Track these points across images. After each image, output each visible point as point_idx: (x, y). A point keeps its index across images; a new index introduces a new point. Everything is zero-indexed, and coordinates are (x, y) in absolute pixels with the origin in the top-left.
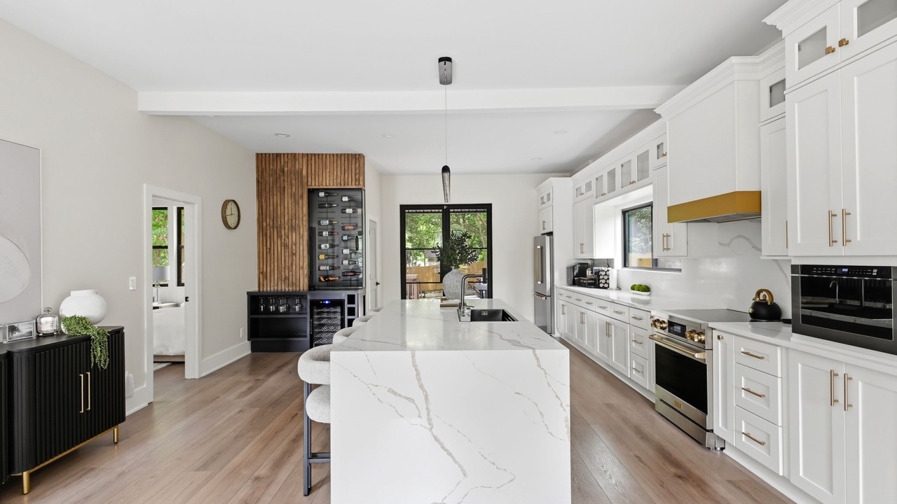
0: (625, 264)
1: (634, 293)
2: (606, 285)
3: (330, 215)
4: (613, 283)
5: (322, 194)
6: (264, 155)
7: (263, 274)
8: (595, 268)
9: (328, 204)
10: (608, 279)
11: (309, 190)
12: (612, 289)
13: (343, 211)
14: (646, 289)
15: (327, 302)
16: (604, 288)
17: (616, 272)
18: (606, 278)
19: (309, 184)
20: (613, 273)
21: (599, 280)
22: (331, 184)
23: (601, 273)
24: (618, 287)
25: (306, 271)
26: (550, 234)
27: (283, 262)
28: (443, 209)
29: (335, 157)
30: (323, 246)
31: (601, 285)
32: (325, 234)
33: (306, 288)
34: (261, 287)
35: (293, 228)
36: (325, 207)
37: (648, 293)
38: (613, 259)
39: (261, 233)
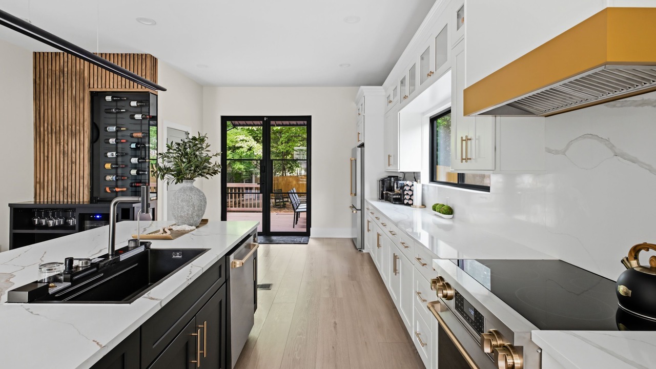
0: (433, 178)
1: (436, 215)
2: (410, 202)
3: (119, 121)
4: (417, 199)
5: (109, 98)
6: (42, 55)
7: (39, 184)
8: (400, 182)
9: (116, 109)
10: (412, 195)
11: (92, 93)
12: (416, 207)
13: (132, 117)
14: (450, 211)
15: (98, 217)
16: (408, 204)
17: (421, 188)
18: (410, 193)
19: (91, 86)
20: (417, 188)
21: (404, 195)
22: (115, 87)
23: (405, 187)
24: (423, 205)
25: (87, 180)
26: (362, 145)
27: (62, 171)
28: (263, 120)
29: (120, 58)
30: (109, 154)
31: (406, 202)
32: (112, 141)
33: (86, 199)
34: (38, 198)
35: (74, 134)
36: (113, 113)
37: (451, 216)
38: (419, 173)
39: (38, 140)
